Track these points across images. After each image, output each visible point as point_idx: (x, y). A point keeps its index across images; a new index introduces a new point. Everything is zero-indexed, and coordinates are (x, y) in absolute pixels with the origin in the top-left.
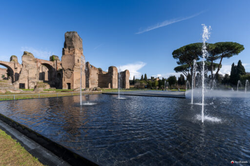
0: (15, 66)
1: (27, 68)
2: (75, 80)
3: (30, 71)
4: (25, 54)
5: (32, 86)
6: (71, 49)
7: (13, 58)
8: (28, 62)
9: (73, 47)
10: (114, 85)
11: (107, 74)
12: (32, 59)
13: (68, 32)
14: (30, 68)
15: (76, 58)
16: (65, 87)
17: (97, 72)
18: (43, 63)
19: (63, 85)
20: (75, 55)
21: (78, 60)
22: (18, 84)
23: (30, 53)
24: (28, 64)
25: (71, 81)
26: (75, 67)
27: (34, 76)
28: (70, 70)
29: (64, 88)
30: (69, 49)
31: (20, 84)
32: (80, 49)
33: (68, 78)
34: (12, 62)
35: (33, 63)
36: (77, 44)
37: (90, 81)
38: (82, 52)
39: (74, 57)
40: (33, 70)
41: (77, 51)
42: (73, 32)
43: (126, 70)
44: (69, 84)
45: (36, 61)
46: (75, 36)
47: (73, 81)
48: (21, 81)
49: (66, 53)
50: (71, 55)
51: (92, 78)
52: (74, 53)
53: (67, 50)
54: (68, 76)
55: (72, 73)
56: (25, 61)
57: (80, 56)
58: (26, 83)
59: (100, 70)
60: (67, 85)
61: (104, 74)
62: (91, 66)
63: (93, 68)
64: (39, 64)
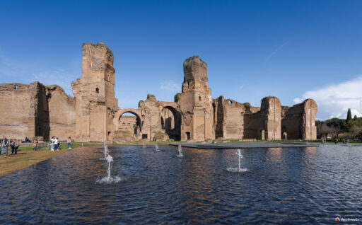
0: (142, 113)
1: (149, 115)
2: (195, 128)
3: (152, 118)
4: (148, 97)
5: (153, 135)
6: (190, 83)
7: (141, 104)
8: (150, 107)
9: (193, 79)
11: (258, 112)
12: (153, 103)
13: (187, 60)
14: (152, 114)
15: (197, 95)
16: (184, 138)
17: (241, 110)
19: (182, 135)
20: (195, 90)
21: (200, 97)
23: (152, 96)
24: (150, 110)
25: (191, 129)
26: (195, 108)
27: (156, 124)
28: (189, 113)
29: (182, 140)
31: (143, 135)
32: (203, 79)
33: (187, 125)
34: (140, 108)
35: (155, 108)
36: (198, 74)
38: (207, 84)
39: (194, 93)
40: (154, 117)
41: (198, 85)
42: (193, 58)
44: (188, 133)
45: (158, 104)
46: (195, 63)
47: (193, 129)
48: (144, 131)
49: (186, 89)
50: (190, 91)
51: (231, 122)
52: (194, 88)
53: (186, 85)
54: (187, 122)
55: (191, 117)
56: (148, 106)
57: (203, 90)
58: (149, 133)
59: (247, 107)
60: (186, 135)
61: (254, 114)
62: (230, 102)
63: (233, 104)
64: (161, 108)
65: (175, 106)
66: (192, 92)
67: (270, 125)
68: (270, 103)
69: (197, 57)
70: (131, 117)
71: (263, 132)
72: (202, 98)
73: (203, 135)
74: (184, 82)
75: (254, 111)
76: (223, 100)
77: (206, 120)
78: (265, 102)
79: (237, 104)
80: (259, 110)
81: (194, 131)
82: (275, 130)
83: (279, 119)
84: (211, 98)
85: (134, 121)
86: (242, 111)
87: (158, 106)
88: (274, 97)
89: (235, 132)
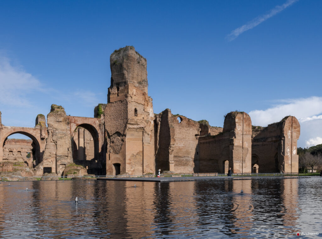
0: (41, 135)
1: (54, 138)
2: (128, 157)
3: (59, 143)
4: (52, 109)
5: (61, 169)
6: (121, 88)
7: (40, 120)
8: (56, 125)
9: (126, 83)
10: (237, 166)
11: (221, 134)
12: (61, 119)
13: (116, 51)
14: (59, 136)
15: (131, 107)
16: (111, 172)
17: (195, 131)
18: (80, 123)
19: (107, 168)
20: (129, 99)
21: (136, 110)
22: (42, 168)
23: (59, 108)
24: (56, 129)
25: (122, 159)
26: (129, 126)
27: (66, 153)
28: (118, 134)
30: (118, 90)
31: (44, 168)
32: (140, 83)
33: (116, 152)
34: (38, 127)
35: (63, 127)
36: (132, 75)
37: (171, 157)
38: (146, 90)
39: (127, 104)
40: (63, 140)
41: (132, 91)
42: (126, 49)
43: (286, 118)
44: (117, 166)
45: (68, 121)
46: (128, 57)
47: (125, 159)
48: (46, 163)
49: (113, 98)
50: (121, 101)
51: (180, 149)
52: (127, 97)
53: (114, 90)
54: (116, 148)
55: (123, 140)
56: (52, 123)
57: (141, 99)
58: (53, 167)
59: (203, 126)
60: (114, 167)
61: (214, 137)
62: (179, 119)
63: (184, 122)
64: (74, 127)
65: (95, 123)
66: (124, 102)
67: (236, 153)
68: (237, 120)
69: (132, 48)
70: (23, 141)
71: (227, 162)
72: (138, 112)
73: (141, 168)
74: (112, 87)
75: (213, 133)
76: (170, 115)
77: (145, 144)
78: (230, 119)
79: (190, 122)
80: (221, 131)
81: (127, 161)
82: (243, 161)
83: (248, 145)
84: (152, 112)
85: (29, 148)
86: (197, 133)
87: (68, 123)
88: (242, 113)
89: (186, 164)
